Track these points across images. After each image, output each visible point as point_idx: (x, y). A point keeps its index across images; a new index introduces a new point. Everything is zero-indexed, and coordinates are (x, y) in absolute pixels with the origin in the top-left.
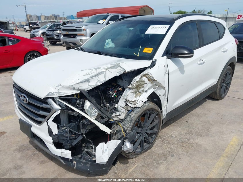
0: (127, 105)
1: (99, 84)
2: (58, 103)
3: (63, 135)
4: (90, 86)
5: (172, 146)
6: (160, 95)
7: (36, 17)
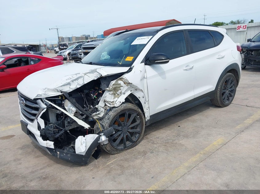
0: (106, 105)
1: (79, 87)
2: (44, 103)
3: (48, 130)
4: (71, 88)
5: (155, 146)
6: (139, 98)
7: (67, 39)
